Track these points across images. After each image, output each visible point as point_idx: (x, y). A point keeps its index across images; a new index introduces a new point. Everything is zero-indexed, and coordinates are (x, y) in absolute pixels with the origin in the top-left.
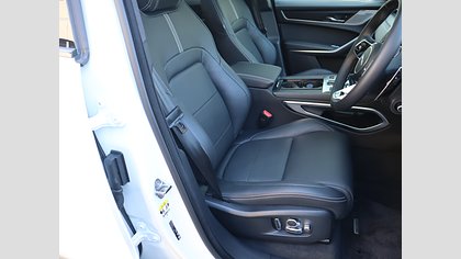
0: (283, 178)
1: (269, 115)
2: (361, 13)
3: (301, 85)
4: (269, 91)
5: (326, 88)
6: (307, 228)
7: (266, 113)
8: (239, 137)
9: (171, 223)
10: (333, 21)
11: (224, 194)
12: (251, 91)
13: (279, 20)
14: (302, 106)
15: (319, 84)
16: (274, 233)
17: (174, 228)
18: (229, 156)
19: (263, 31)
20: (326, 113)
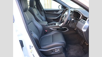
0: (53, 42)
1: (47, 31)
2: (60, 11)
3: (52, 24)
4: (46, 26)
5: (57, 25)
6: (59, 50)
7: (46, 31)
8: (41, 36)
9: (33, 54)
10: (55, 13)
11: (42, 47)
12: (43, 27)
13: (45, 13)
14: (53, 28)
15: (55, 24)
16: (53, 53)
17: (34, 56)
18: (40, 40)
19: (42, 15)
20: (57, 29)
